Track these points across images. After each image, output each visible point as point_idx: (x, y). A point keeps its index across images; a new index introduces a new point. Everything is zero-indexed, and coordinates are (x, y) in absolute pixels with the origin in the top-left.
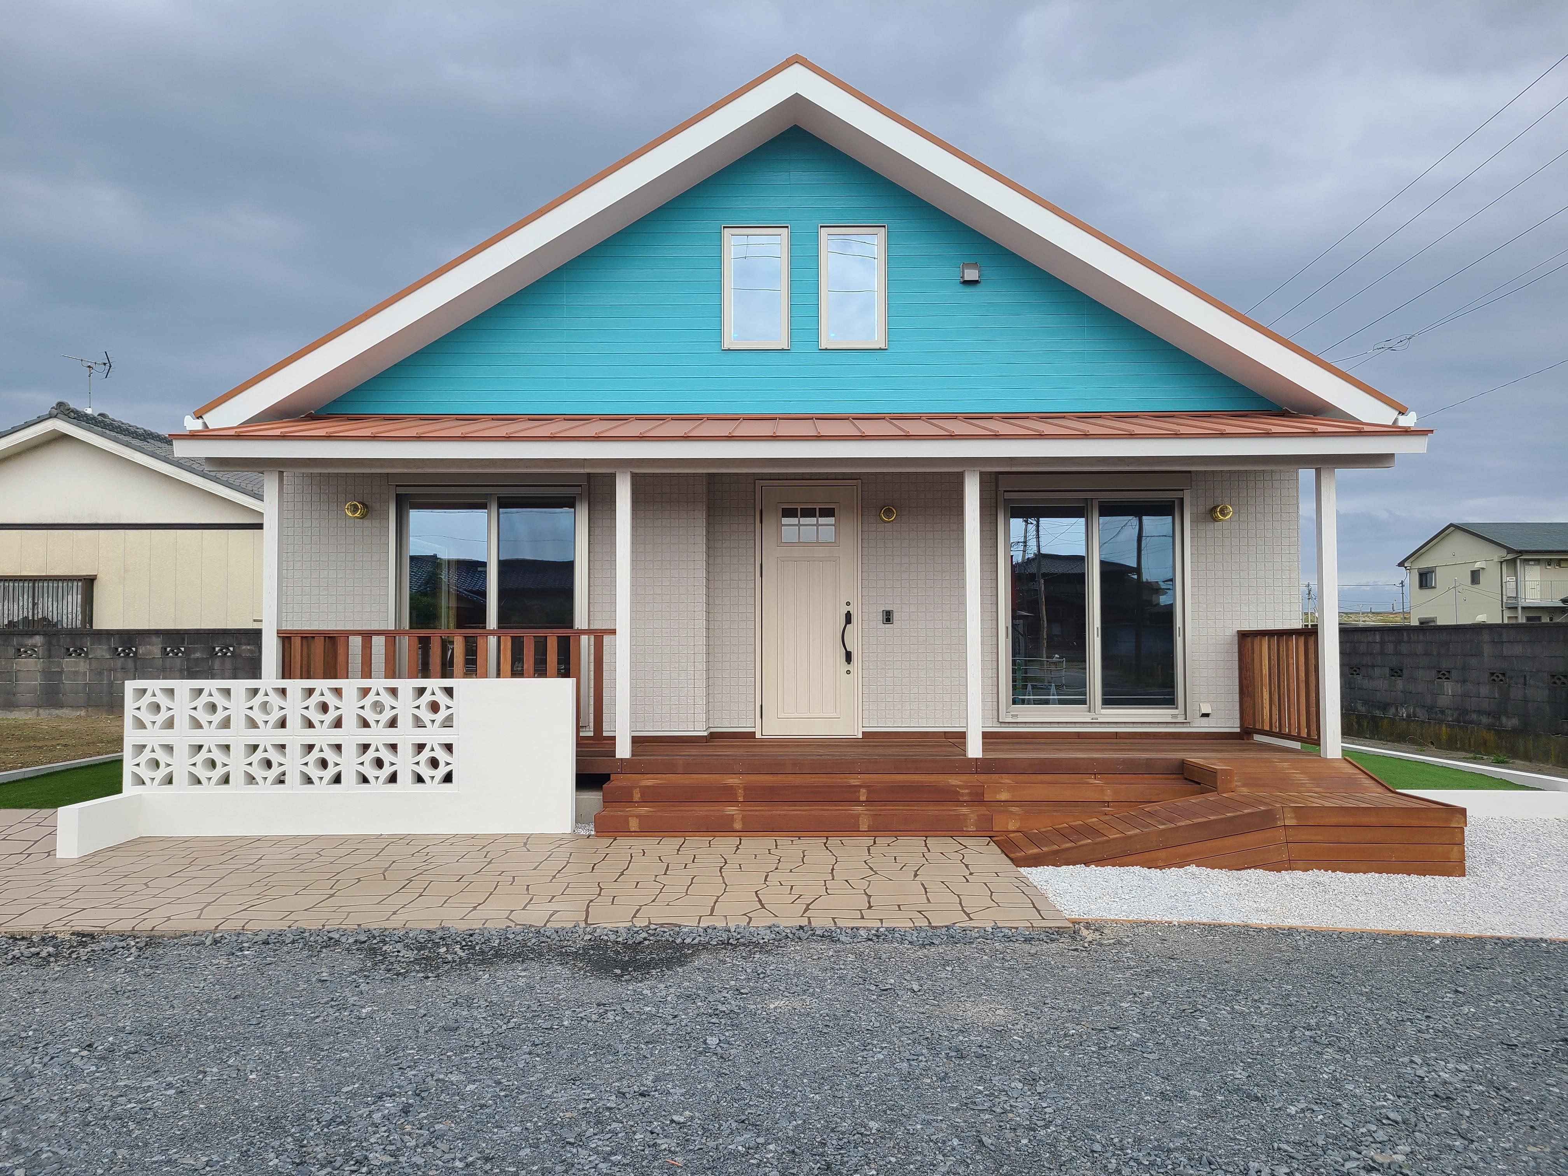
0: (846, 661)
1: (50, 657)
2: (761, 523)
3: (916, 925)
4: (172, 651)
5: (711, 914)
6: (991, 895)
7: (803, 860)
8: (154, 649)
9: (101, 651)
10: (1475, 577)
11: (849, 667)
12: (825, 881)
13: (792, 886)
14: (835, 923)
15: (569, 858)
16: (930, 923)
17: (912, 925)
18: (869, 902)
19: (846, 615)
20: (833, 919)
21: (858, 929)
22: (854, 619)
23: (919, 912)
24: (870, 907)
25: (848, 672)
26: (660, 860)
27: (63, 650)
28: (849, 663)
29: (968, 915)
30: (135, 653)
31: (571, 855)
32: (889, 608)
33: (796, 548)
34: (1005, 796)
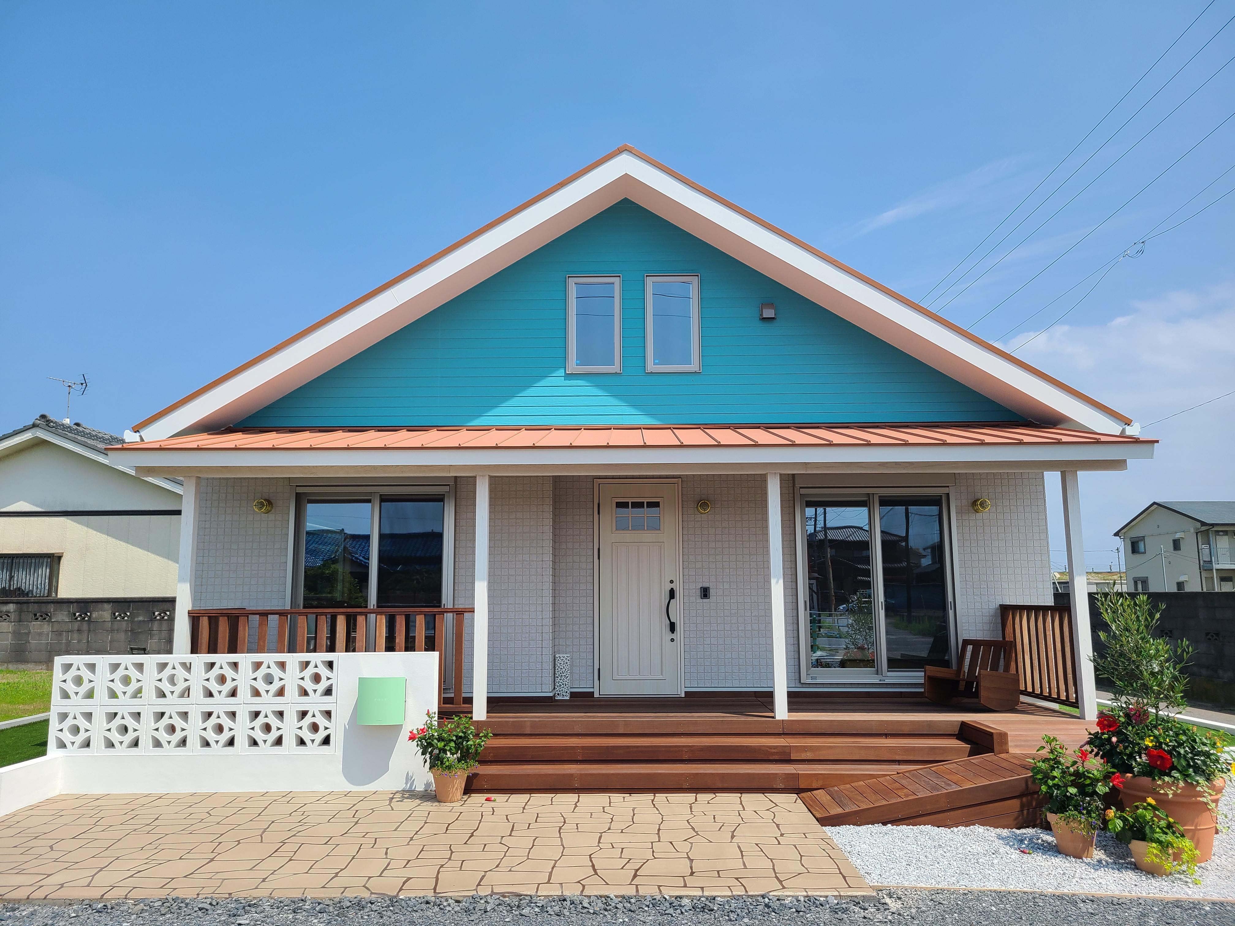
0: (671, 631)
1: (20, 621)
2: (599, 514)
3: (734, 893)
4: (120, 615)
5: (548, 882)
6: (801, 858)
7: (633, 819)
8: (105, 614)
9: (62, 616)
10: (1176, 545)
11: (673, 636)
12: (652, 843)
13: (623, 849)
14: (660, 891)
15: (427, 817)
16: (746, 891)
17: (730, 894)
18: (691, 868)
19: (670, 591)
20: (659, 886)
21: (681, 897)
22: (677, 595)
23: (737, 879)
24: (692, 873)
25: (672, 640)
26: (507, 819)
27: (31, 615)
28: (673, 633)
29: (781, 882)
30: (90, 617)
31: (429, 814)
32: (706, 585)
33: (629, 536)
34: (809, 755)
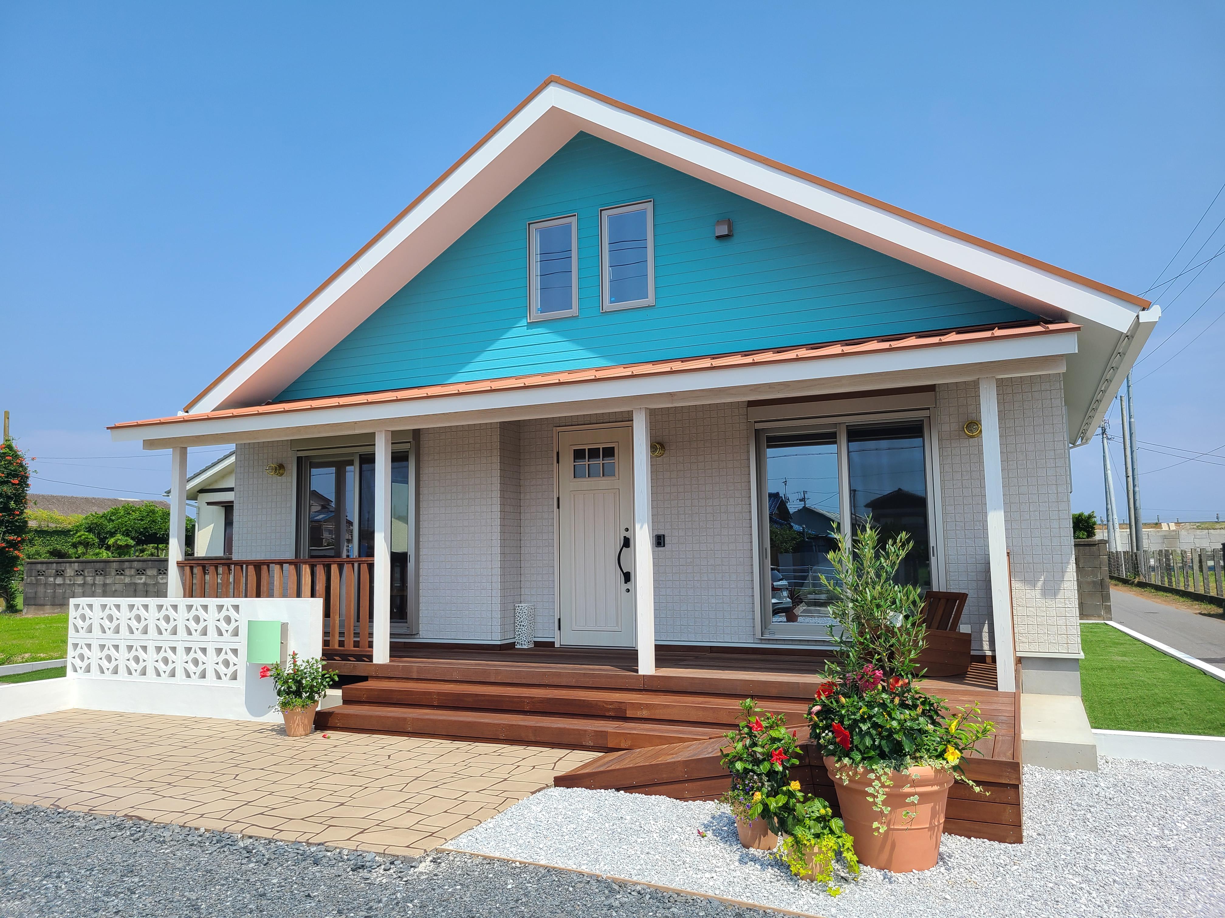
0: (625, 580)
2: (558, 462)
11: (628, 586)
19: (624, 540)
22: (632, 543)
25: (628, 590)
28: (628, 582)
32: (661, 533)
33: (585, 483)
34: (645, 714)
